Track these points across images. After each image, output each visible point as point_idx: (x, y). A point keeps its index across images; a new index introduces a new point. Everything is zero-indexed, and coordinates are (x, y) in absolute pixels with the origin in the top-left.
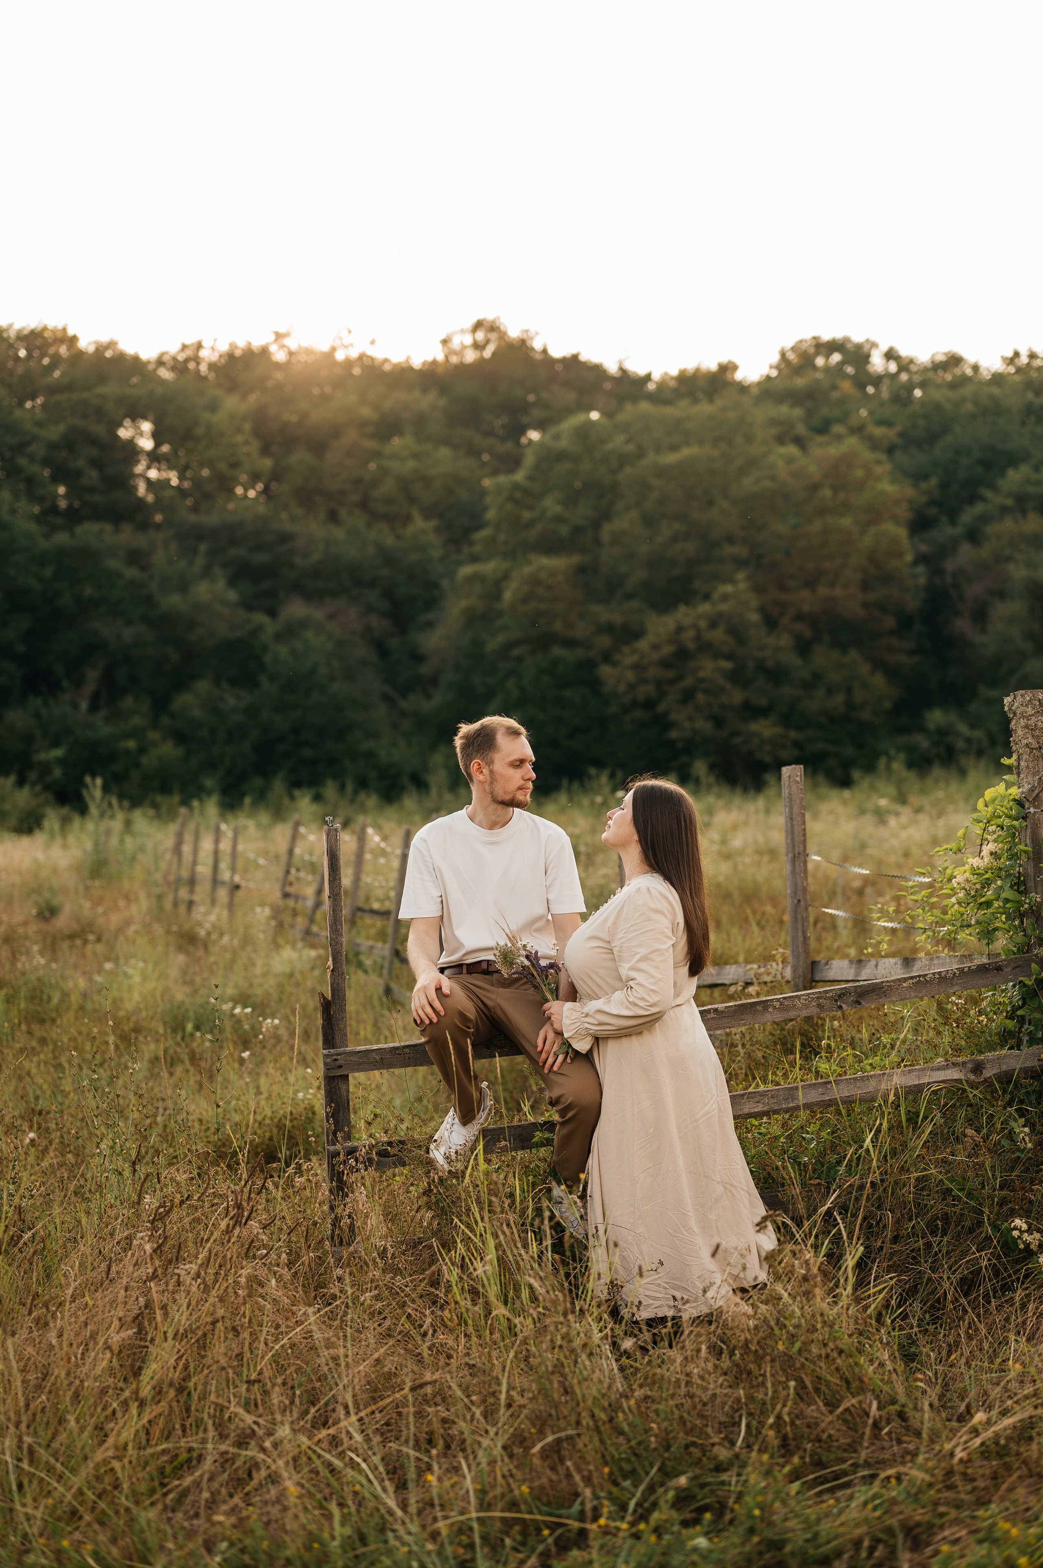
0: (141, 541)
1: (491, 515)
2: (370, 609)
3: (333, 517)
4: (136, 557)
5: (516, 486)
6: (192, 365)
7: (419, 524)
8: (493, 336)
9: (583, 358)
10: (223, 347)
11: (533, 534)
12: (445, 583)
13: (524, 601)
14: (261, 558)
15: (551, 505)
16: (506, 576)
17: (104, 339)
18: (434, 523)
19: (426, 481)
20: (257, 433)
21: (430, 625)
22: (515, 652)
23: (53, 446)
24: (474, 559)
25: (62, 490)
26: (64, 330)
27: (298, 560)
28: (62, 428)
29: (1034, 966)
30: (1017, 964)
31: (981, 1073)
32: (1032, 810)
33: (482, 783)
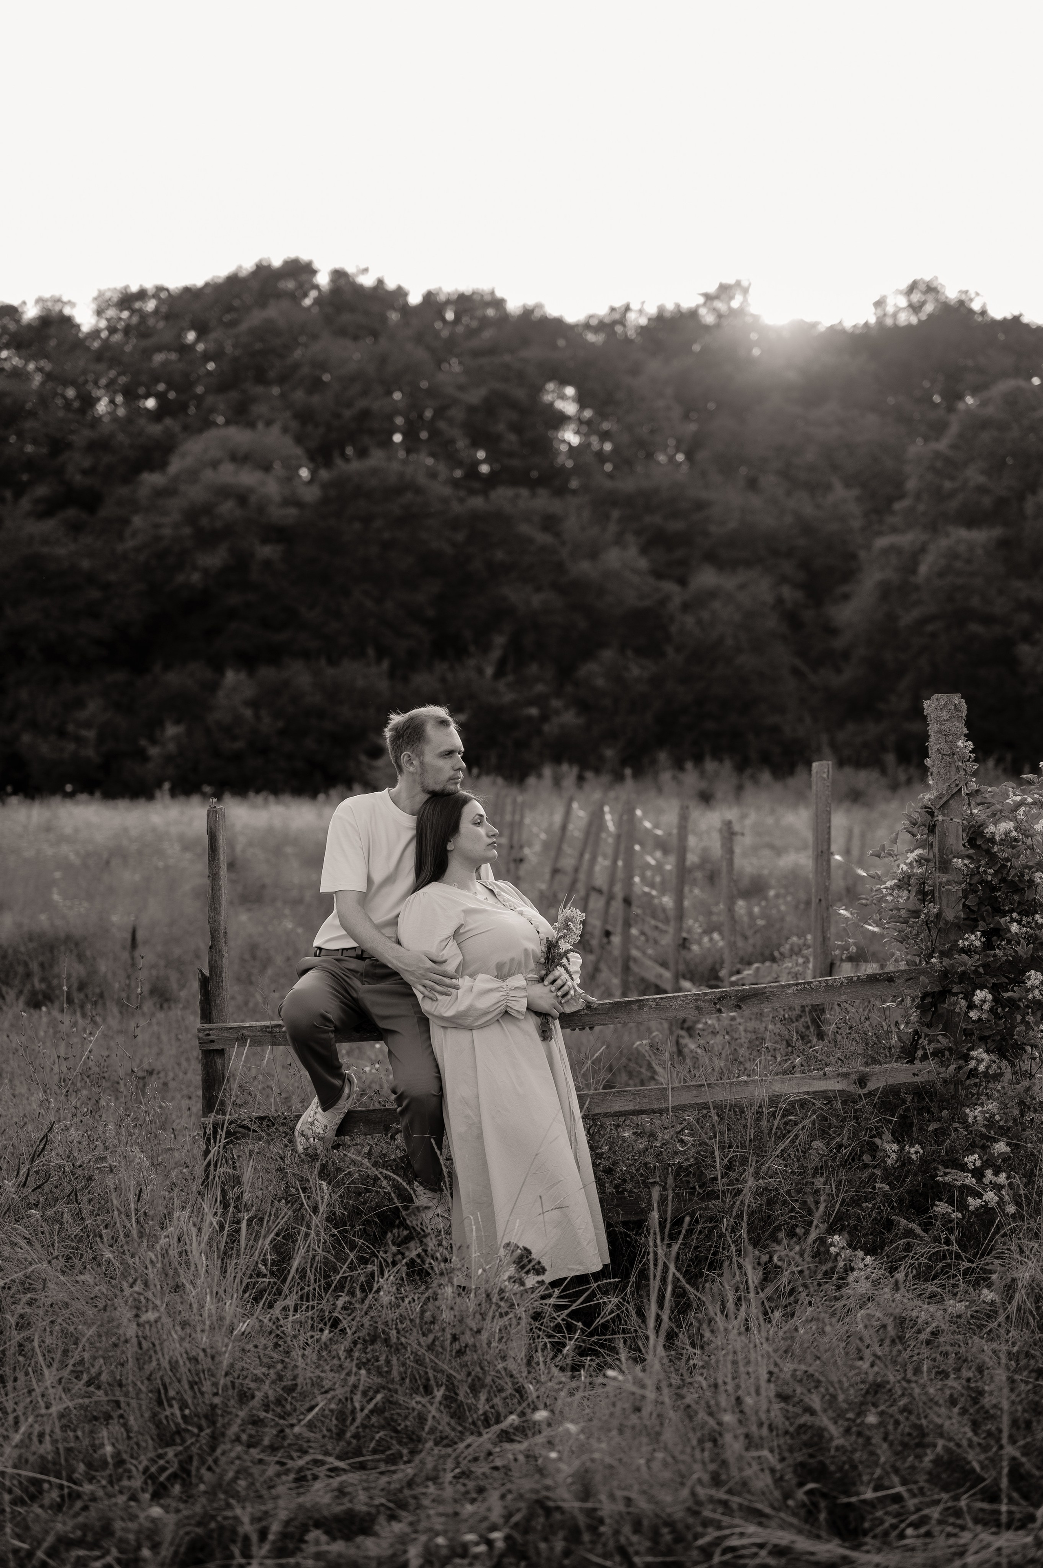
0: (555, 506)
1: (911, 485)
2: (784, 579)
3: (752, 484)
4: (550, 523)
5: (937, 455)
6: (618, 329)
7: (840, 492)
8: (930, 296)
9: (1025, 320)
10: (652, 310)
11: (954, 505)
12: (862, 554)
13: (941, 575)
14: (676, 526)
15: (974, 475)
16: (923, 549)
18: (855, 492)
19: (850, 448)
20: (679, 398)
21: (846, 597)
22: (930, 628)
23: (472, 409)
24: (894, 530)
25: (481, 454)
26: (493, 293)
27: (713, 529)
28: (483, 391)
29: (922, 978)
30: (911, 976)
31: (866, 1085)
32: (940, 818)
33: (413, 774)
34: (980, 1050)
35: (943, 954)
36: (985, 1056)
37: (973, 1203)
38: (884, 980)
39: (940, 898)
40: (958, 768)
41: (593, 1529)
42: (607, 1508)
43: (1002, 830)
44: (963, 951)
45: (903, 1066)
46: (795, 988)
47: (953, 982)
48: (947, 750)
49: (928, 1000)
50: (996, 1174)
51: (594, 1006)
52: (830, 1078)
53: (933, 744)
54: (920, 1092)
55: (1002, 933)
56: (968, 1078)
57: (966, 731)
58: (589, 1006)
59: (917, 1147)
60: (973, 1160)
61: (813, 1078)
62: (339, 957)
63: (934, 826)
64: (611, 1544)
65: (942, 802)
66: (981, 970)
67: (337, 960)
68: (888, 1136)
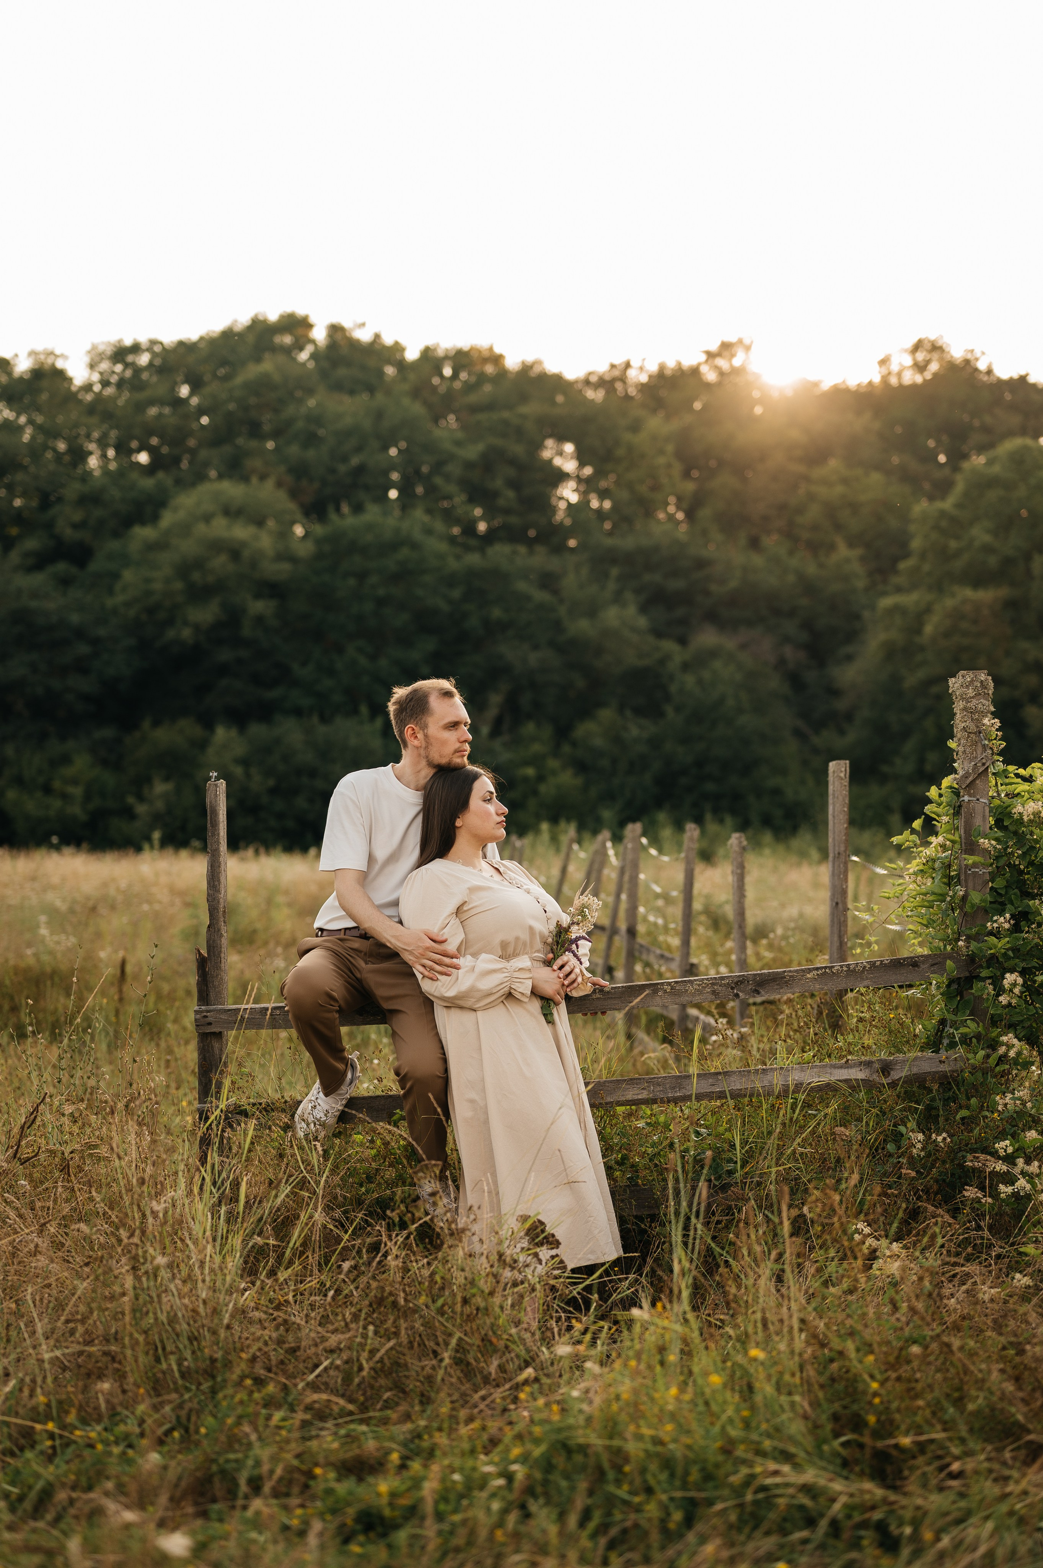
0: (554, 564)
1: (916, 544)
2: (786, 639)
3: (754, 543)
4: (548, 581)
5: (943, 514)
6: (619, 386)
7: (843, 551)
8: (935, 355)
9: (1032, 379)
10: (653, 367)
11: (958, 565)
12: (866, 614)
13: (946, 635)
14: (676, 584)
15: (980, 534)
16: (928, 610)
17: (530, 359)
18: (858, 552)
19: (854, 507)
20: (680, 455)
23: (469, 465)
24: (899, 590)
25: (478, 512)
26: (491, 349)
27: (714, 588)
28: (480, 447)
29: (949, 963)
30: (936, 961)
31: (889, 1074)
32: (966, 798)
33: (417, 748)
34: (1011, 1035)
35: (969, 938)
36: (1015, 1041)
37: (1005, 1190)
38: (908, 965)
39: (966, 881)
40: (984, 746)
41: (618, 1469)
42: (632, 1447)
43: (1030, 810)
44: (991, 933)
45: (929, 1054)
46: (815, 972)
47: (981, 966)
48: (973, 727)
49: (954, 986)
50: (1028, 1162)
51: (606, 989)
52: (851, 1067)
53: (960, 722)
54: (947, 1082)
55: (1031, 917)
56: (997, 1065)
57: (993, 709)
58: (601, 990)
59: (944, 1135)
60: (1004, 1146)
61: (834, 1067)
62: (342, 936)
63: (960, 806)
64: (638, 1481)
65: (968, 781)
66: (1010, 953)
67: (340, 940)
68: (912, 1124)
